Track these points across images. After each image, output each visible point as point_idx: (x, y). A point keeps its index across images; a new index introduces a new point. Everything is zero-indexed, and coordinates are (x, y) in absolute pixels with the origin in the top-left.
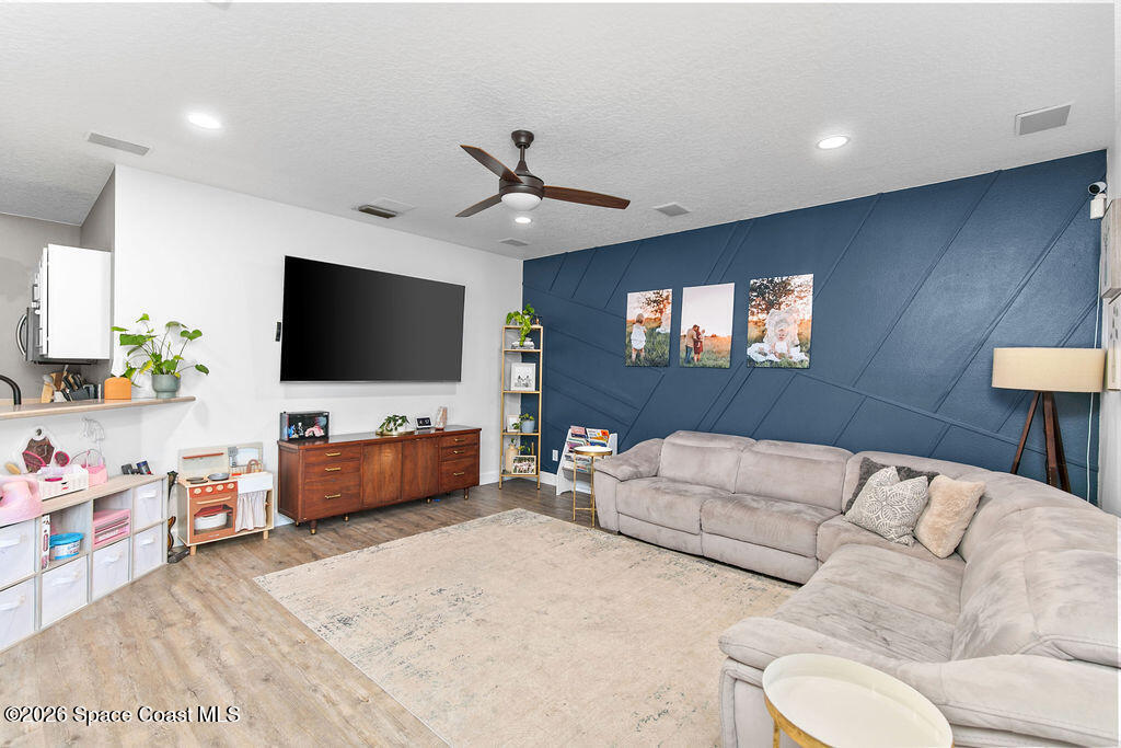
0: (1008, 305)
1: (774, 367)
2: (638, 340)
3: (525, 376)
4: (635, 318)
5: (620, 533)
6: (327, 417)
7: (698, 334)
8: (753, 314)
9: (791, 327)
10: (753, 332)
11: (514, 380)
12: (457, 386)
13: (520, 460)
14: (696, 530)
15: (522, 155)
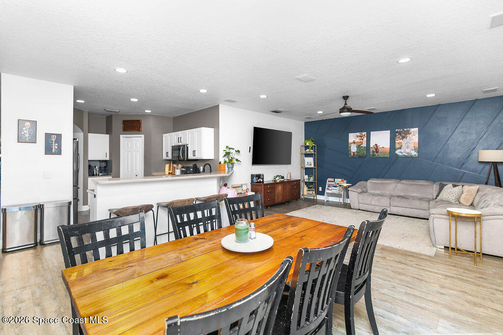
0: (482, 137)
1: (405, 157)
2: (354, 149)
3: (310, 162)
4: (352, 142)
5: (359, 209)
6: (263, 176)
7: (377, 147)
8: (397, 140)
9: (411, 145)
10: (397, 146)
11: (306, 164)
12: (289, 166)
13: (309, 191)
14: (389, 205)
15: (346, 102)
